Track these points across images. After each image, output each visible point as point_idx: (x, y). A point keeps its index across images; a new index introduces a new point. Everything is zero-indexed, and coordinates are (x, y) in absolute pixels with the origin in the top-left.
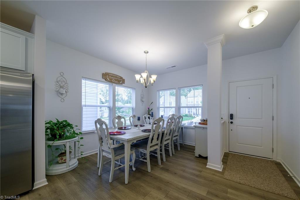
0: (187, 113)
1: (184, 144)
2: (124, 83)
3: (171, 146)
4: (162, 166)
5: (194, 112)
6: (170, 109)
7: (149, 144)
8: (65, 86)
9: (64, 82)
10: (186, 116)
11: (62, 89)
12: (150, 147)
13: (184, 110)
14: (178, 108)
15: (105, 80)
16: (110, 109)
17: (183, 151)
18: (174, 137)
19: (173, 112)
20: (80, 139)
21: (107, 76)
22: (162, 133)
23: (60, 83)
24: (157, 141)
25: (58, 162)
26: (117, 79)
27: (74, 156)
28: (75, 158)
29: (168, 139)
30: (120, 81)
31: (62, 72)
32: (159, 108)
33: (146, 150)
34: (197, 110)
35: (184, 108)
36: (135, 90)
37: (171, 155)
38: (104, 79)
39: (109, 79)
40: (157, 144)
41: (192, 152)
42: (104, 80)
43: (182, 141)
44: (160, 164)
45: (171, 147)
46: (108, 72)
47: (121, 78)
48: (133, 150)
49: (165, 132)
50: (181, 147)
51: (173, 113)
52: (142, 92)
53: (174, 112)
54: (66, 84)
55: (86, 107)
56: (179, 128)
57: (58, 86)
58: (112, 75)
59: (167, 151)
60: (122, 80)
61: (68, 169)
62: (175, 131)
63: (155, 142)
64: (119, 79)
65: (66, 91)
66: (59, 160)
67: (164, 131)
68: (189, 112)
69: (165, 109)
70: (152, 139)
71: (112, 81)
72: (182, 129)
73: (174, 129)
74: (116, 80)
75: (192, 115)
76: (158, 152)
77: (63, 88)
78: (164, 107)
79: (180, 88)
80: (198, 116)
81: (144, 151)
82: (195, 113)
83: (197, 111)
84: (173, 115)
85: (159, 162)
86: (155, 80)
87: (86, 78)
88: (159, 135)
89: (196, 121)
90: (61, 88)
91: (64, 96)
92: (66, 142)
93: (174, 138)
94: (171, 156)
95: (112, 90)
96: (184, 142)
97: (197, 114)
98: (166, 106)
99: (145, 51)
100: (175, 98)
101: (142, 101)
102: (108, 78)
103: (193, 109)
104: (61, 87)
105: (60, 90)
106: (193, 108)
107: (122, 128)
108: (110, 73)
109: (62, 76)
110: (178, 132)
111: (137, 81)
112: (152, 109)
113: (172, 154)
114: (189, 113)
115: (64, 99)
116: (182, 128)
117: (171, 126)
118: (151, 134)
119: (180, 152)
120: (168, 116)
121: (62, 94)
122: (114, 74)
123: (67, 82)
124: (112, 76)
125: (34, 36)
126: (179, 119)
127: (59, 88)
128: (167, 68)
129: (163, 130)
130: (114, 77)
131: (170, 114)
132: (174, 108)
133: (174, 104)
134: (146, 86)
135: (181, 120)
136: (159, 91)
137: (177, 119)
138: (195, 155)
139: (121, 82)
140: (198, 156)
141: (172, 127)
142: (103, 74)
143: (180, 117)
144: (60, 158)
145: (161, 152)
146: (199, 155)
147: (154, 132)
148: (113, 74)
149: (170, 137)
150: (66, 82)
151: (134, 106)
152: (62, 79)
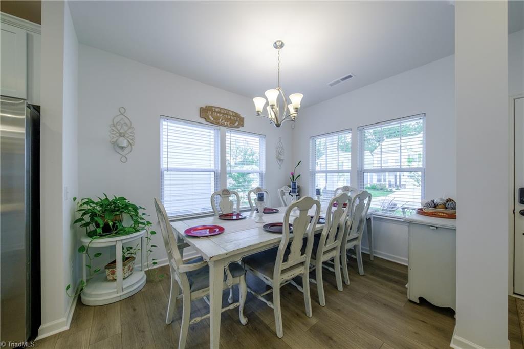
0: (375, 182)
1: (374, 256)
2: (243, 126)
3: (341, 263)
4: (314, 321)
5: (389, 181)
6: (341, 174)
7: (279, 265)
8: (128, 132)
9: (127, 125)
10: (374, 188)
11: (122, 139)
12: (282, 271)
13: (369, 177)
14: (359, 173)
15: (206, 119)
16: (217, 176)
17: (372, 277)
18: (349, 241)
19: (346, 182)
20: (150, 234)
21: (210, 112)
22: (315, 236)
23: (119, 127)
24: (302, 254)
25: (106, 278)
26: (229, 117)
27: (140, 265)
28: (141, 270)
29: (334, 248)
30: (233, 121)
31: (123, 108)
32: (313, 174)
33: (273, 279)
34: (398, 177)
35: (369, 173)
36: (265, 138)
37: (340, 287)
38: (203, 118)
39: (212, 119)
40: (302, 264)
41: (396, 282)
42: (203, 121)
43: (368, 248)
44: (311, 316)
45: (339, 266)
46: (210, 105)
47: (237, 115)
48: (240, 276)
49: (324, 233)
50: (365, 263)
51: (346, 185)
52: (280, 142)
53: (349, 182)
54: (130, 128)
55: (169, 172)
56: (361, 221)
57: (114, 133)
58: (218, 110)
59: (328, 276)
60: (238, 119)
61: (120, 296)
62: (351, 229)
63: (295, 256)
64: (232, 118)
65: (131, 142)
66: (109, 275)
67: (322, 229)
68: (379, 180)
69: (328, 174)
70: (288, 251)
71: (219, 123)
72: (368, 224)
73: (349, 224)
74: (226, 120)
75: (386, 187)
76: (306, 281)
77: (124, 136)
78: (327, 172)
79: (361, 128)
80: (399, 188)
81: (266, 279)
82: (393, 183)
83: (398, 180)
84: (346, 188)
85: (308, 308)
86: (299, 106)
87: (168, 118)
88: (305, 240)
89: (404, 203)
90: (122, 137)
91: (126, 151)
92: (116, 241)
93: (349, 244)
94: (342, 290)
95: (219, 139)
96: (375, 252)
97: (398, 184)
98: (329, 168)
99: (276, 43)
100: (350, 156)
101: (280, 160)
102: (210, 117)
103: (389, 175)
104: (121, 135)
105: (118, 142)
106: (387, 173)
107: (232, 215)
108: (214, 107)
109: (122, 114)
110: (358, 231)
111: (258, 111)
112: (299, 175)
113: (344, 282)
114: (378, 183)
115: (126, 157)
116: (369, 220)
117: (340, 215)
118: (283, 239)
119: (362, 278)
120: (335, 189)
121: (122, 148)
122: (223, 109)
123: (132, 126)
124: (218, 112)
125: (40, 27)
126: (360, 200)
127: (117, 137)
128: (331, 85)
129: (318, 226)
130: (223, 114)
131: (339, 187)
132: (349, 174)
133: (348, 166)
134: (277, 122)
135: (366, 202)
136: (313, 137)
137: (355, 198)
138: (406, 294)
139: (237, 123)
140: (418, 302)
141: (342, 219)
142: (201, 108)
143: (364, 195)
144: (110, 270)
145: (313, 281)
146: (421, 299)
147: (291, 232)
148: (221, 108)
149: (338, 243)
150: (129, 125)
151: (264, 170)
152: (122, 119)
